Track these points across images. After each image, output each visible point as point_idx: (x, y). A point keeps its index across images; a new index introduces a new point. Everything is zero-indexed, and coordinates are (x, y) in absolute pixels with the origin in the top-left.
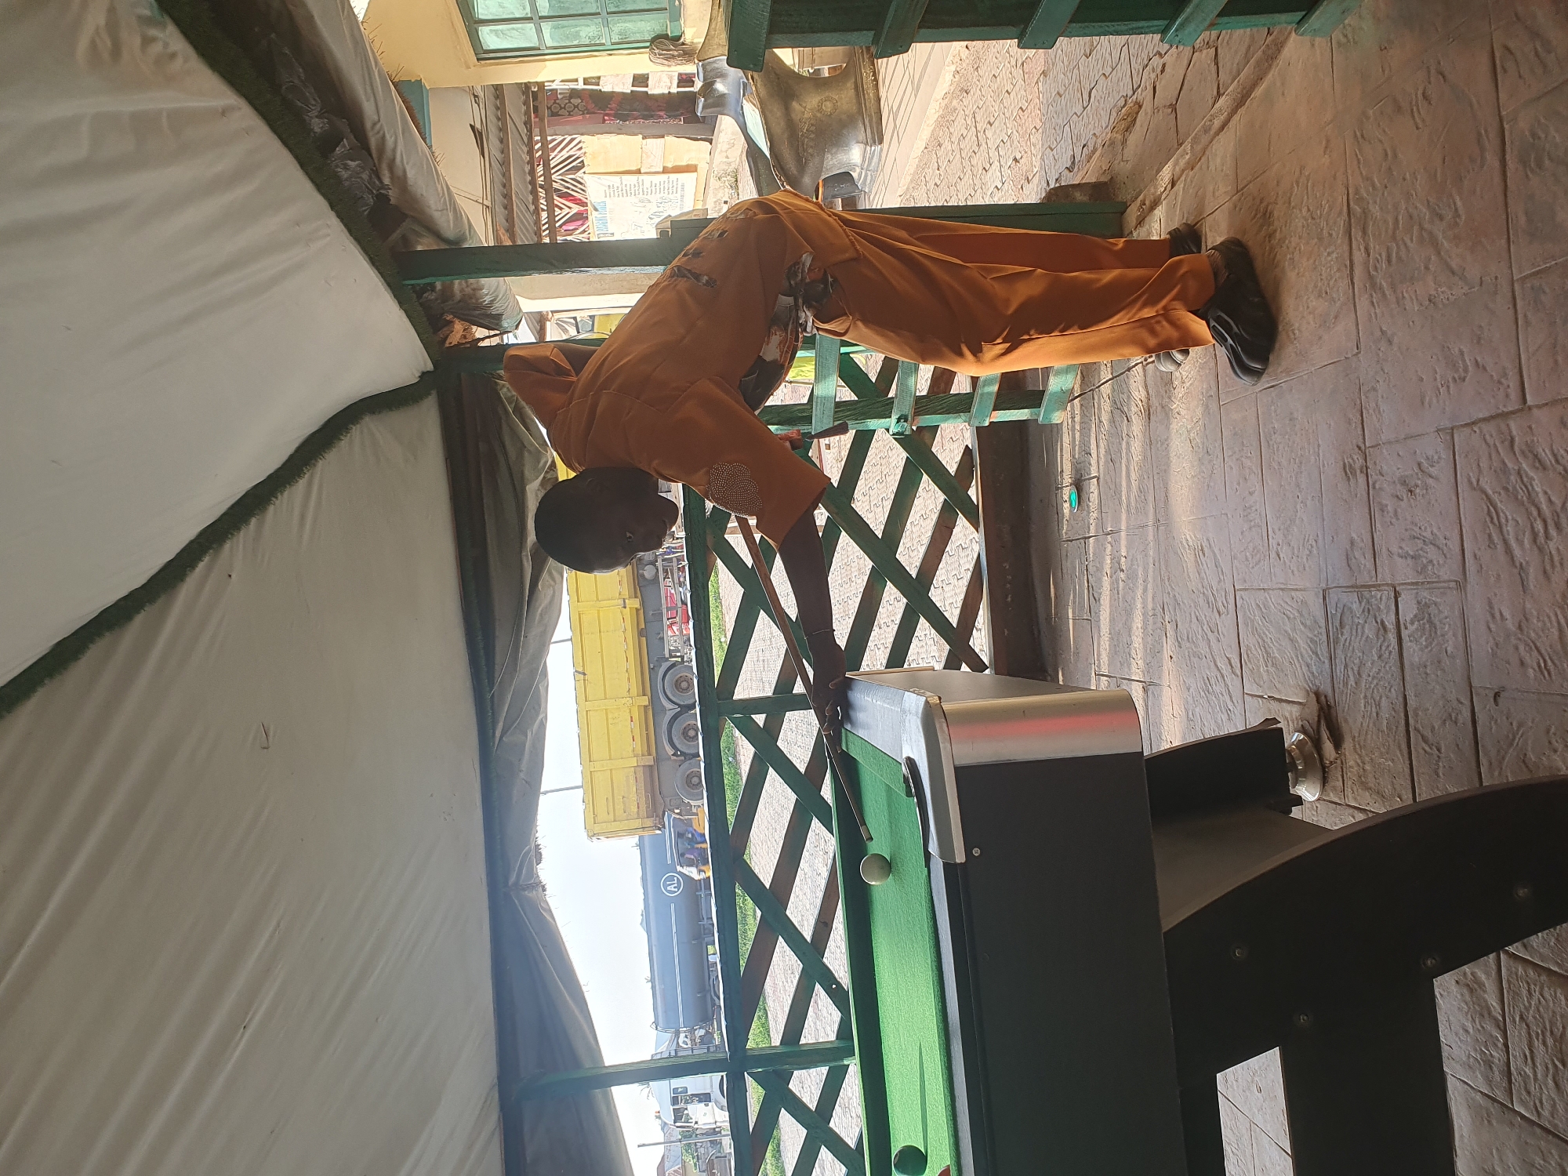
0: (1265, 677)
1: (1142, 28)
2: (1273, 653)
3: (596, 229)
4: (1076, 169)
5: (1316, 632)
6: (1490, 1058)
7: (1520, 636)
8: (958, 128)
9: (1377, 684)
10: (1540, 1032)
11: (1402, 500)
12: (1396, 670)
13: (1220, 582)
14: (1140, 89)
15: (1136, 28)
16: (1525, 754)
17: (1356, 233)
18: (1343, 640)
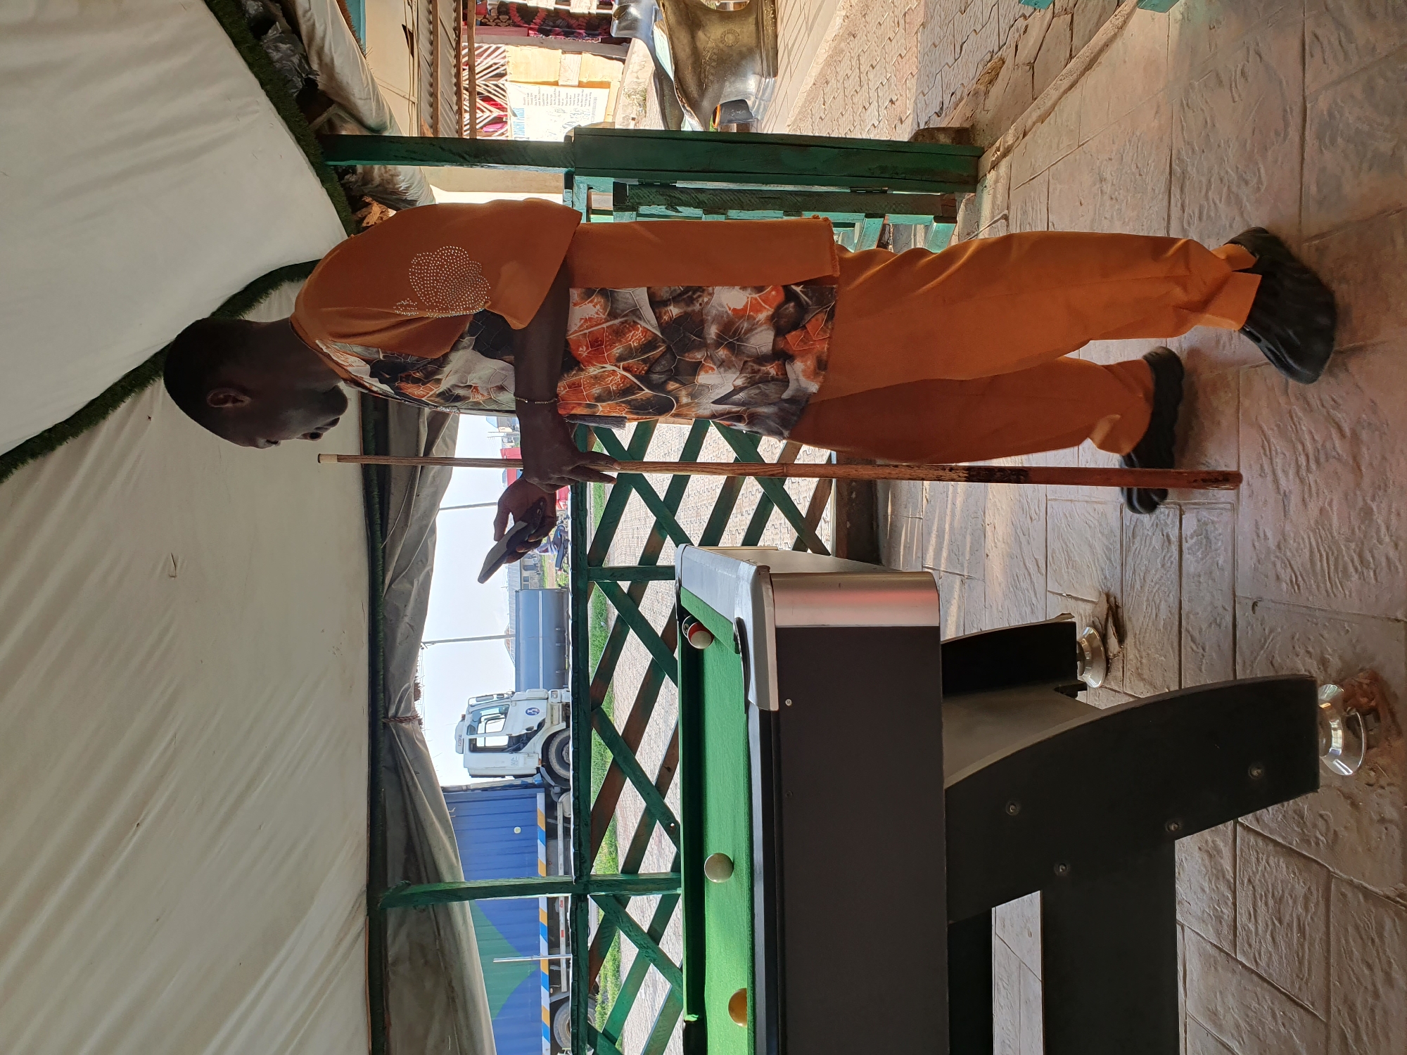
0: (1065, 578)
2: (1074, 557)
3: (514, 132)
4: (943, 115)
5: (1111, 541)
6: (1220, 913)
7: (1278, 554)
8: (844, 69)
9: (1158, 589)
10: (1263, 894)
12: (1175, 577)
13: (1034, 492)
14: (1005, 47)
16: (1274, 657)
17: (1175, 190)
18: (1134, 549)
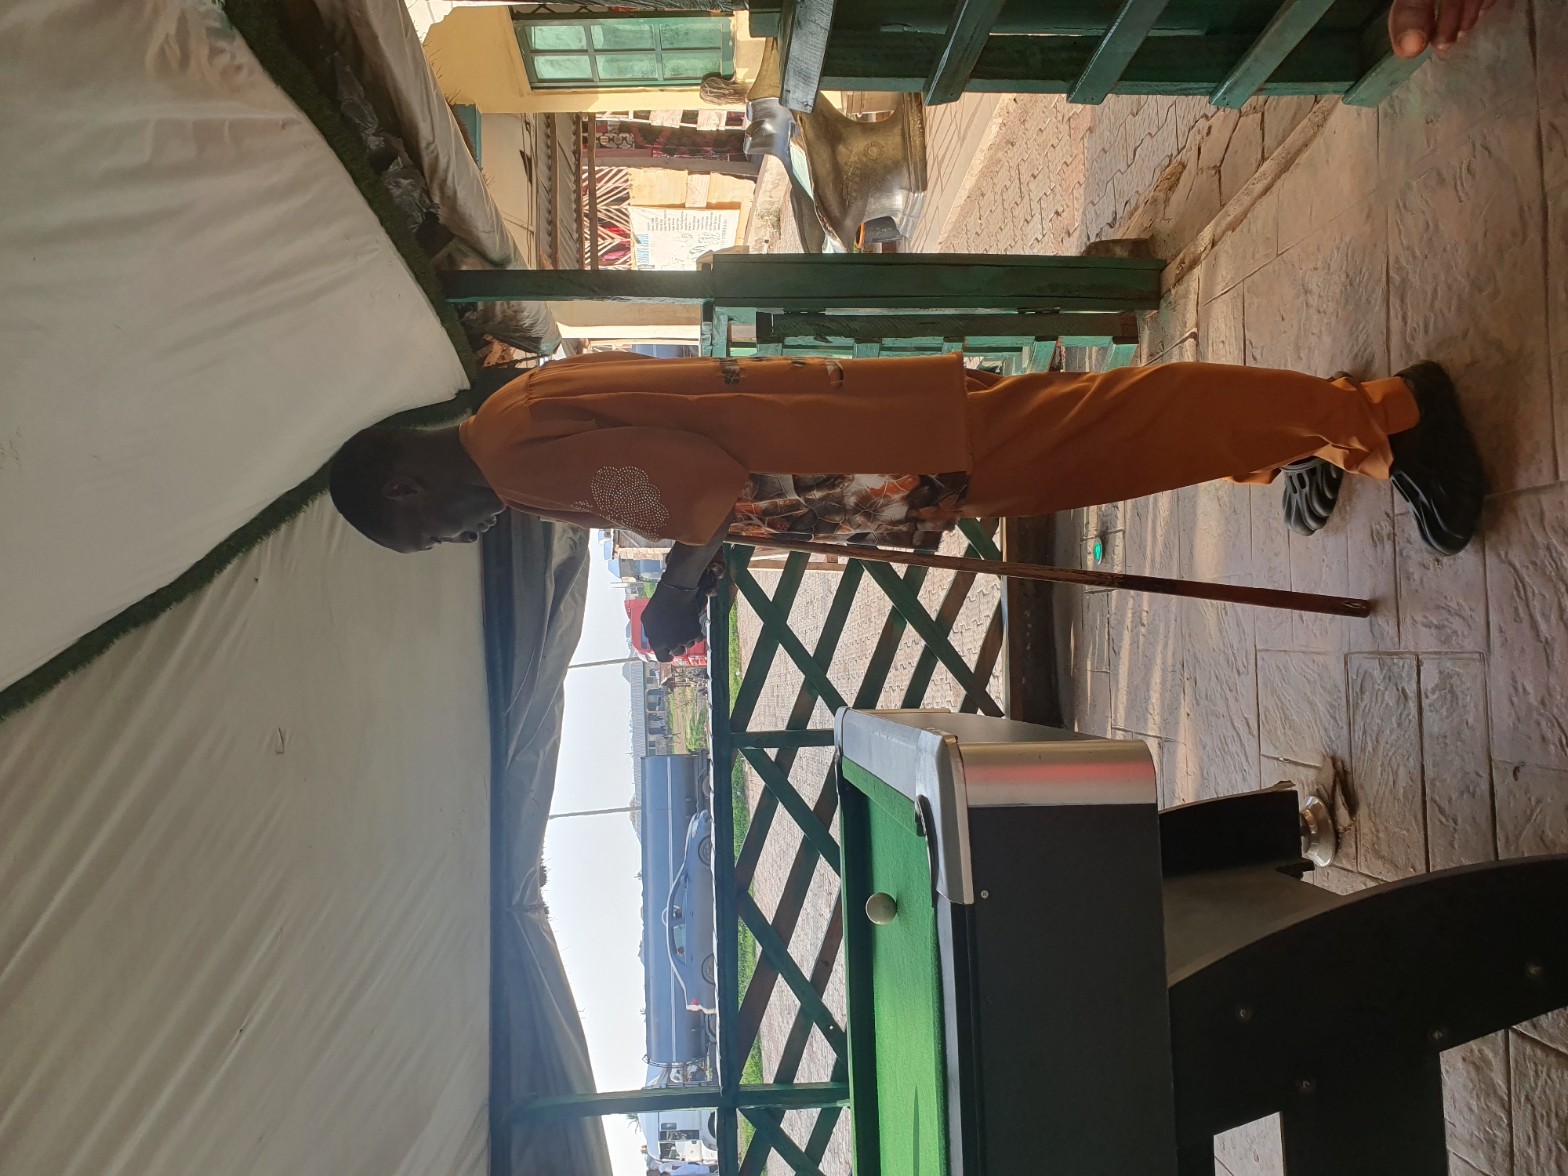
0: (1282, 738)
1: (1191, 89)
2: (1291, 715)
3: (637, 261)
4: (1117, 225)
5: (1335, 697)
6: (1493, 1137)
7: (1542, 711)
8: (1002, 179)
9: (1395, 752)
10: (1545, 1114)
11: (1429, 569)
12: (1415, 739)
13: (1240, 642)
14: (1185, 150)
15: (1186, 89)
16: (1543, 831)
17: (1394, 300)
18: (1362, 705)
